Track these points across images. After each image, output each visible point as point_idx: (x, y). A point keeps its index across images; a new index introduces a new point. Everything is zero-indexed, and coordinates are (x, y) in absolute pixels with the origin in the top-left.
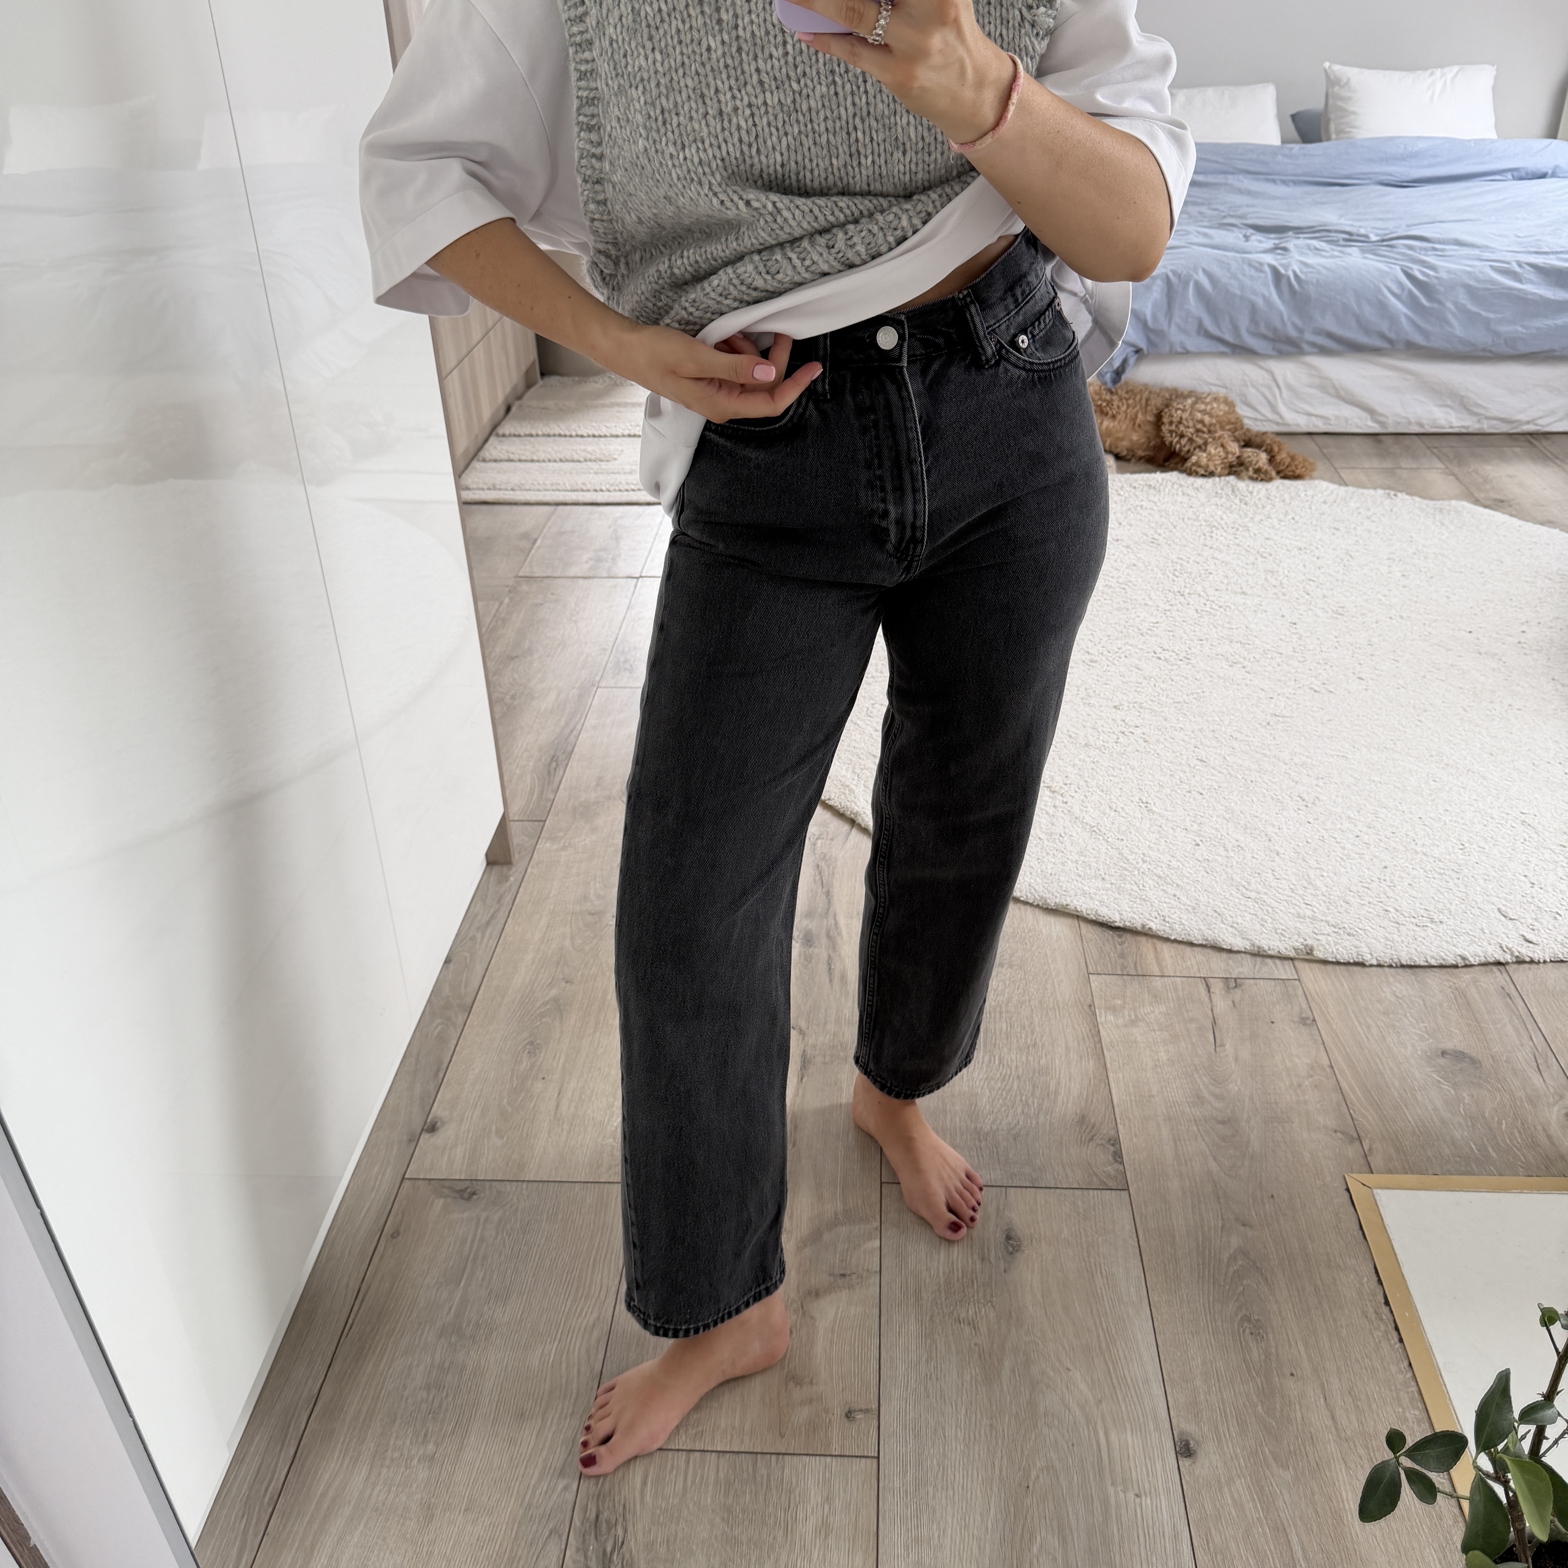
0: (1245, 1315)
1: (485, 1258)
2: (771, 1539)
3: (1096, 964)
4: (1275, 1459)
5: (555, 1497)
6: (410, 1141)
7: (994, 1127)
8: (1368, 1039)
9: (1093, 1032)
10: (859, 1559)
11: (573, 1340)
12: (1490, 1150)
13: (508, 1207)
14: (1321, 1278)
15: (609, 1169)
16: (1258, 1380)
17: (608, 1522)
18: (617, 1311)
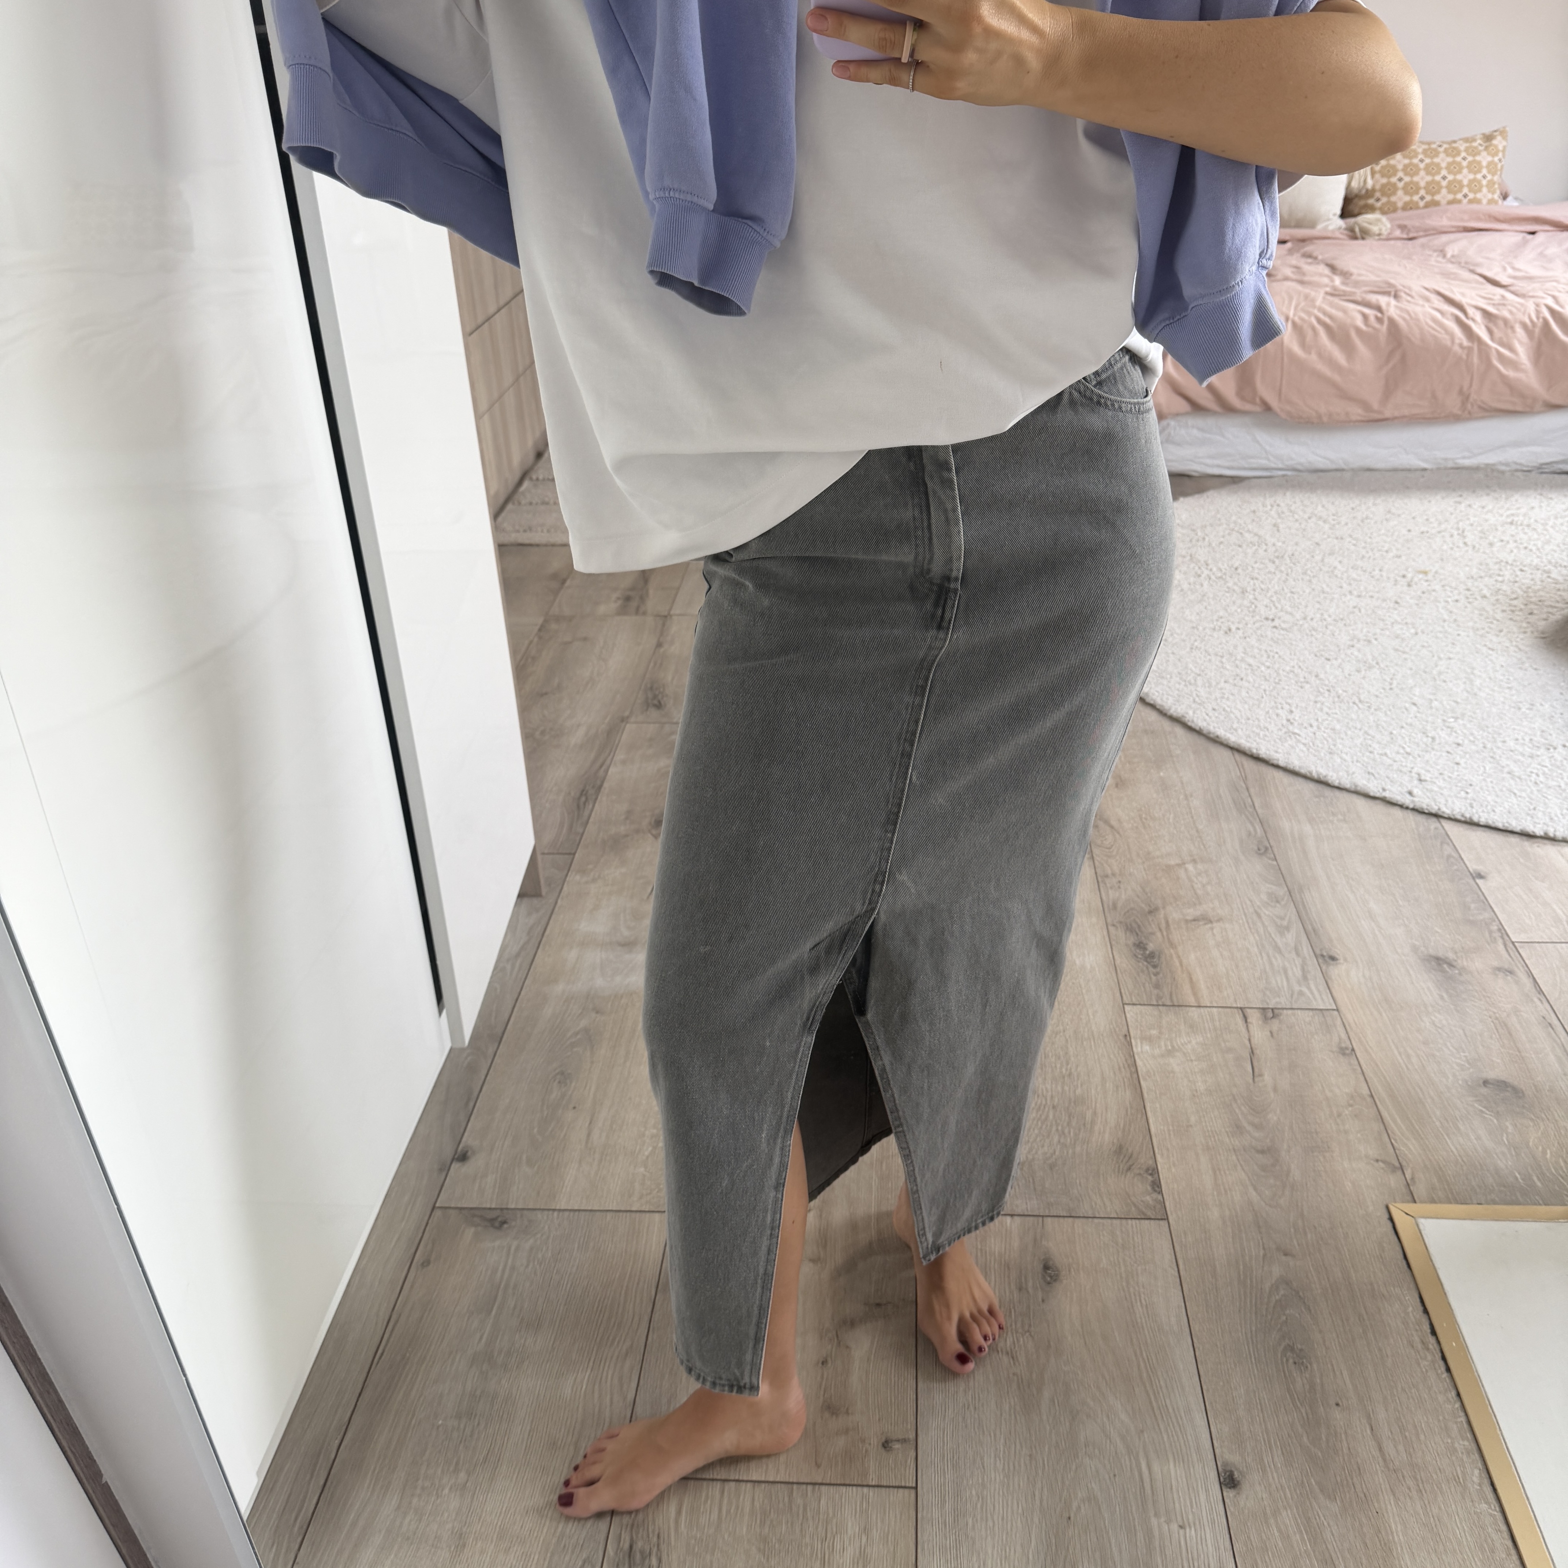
0: (1289, 1345)
1: (516, 1285)
3: (1131, 994)
4: (1322, 1491)
6: (441, 1170)
7: (1030, 1157)
8: (1408, 1069)
11: (606, 1368)
12: (1535, 1178)
13: (539, 1236)
14: (1365, 1308)
15: (641, 1198)
16: (1303, 1411)
17: (642, 1552)
18: (650, 1340)
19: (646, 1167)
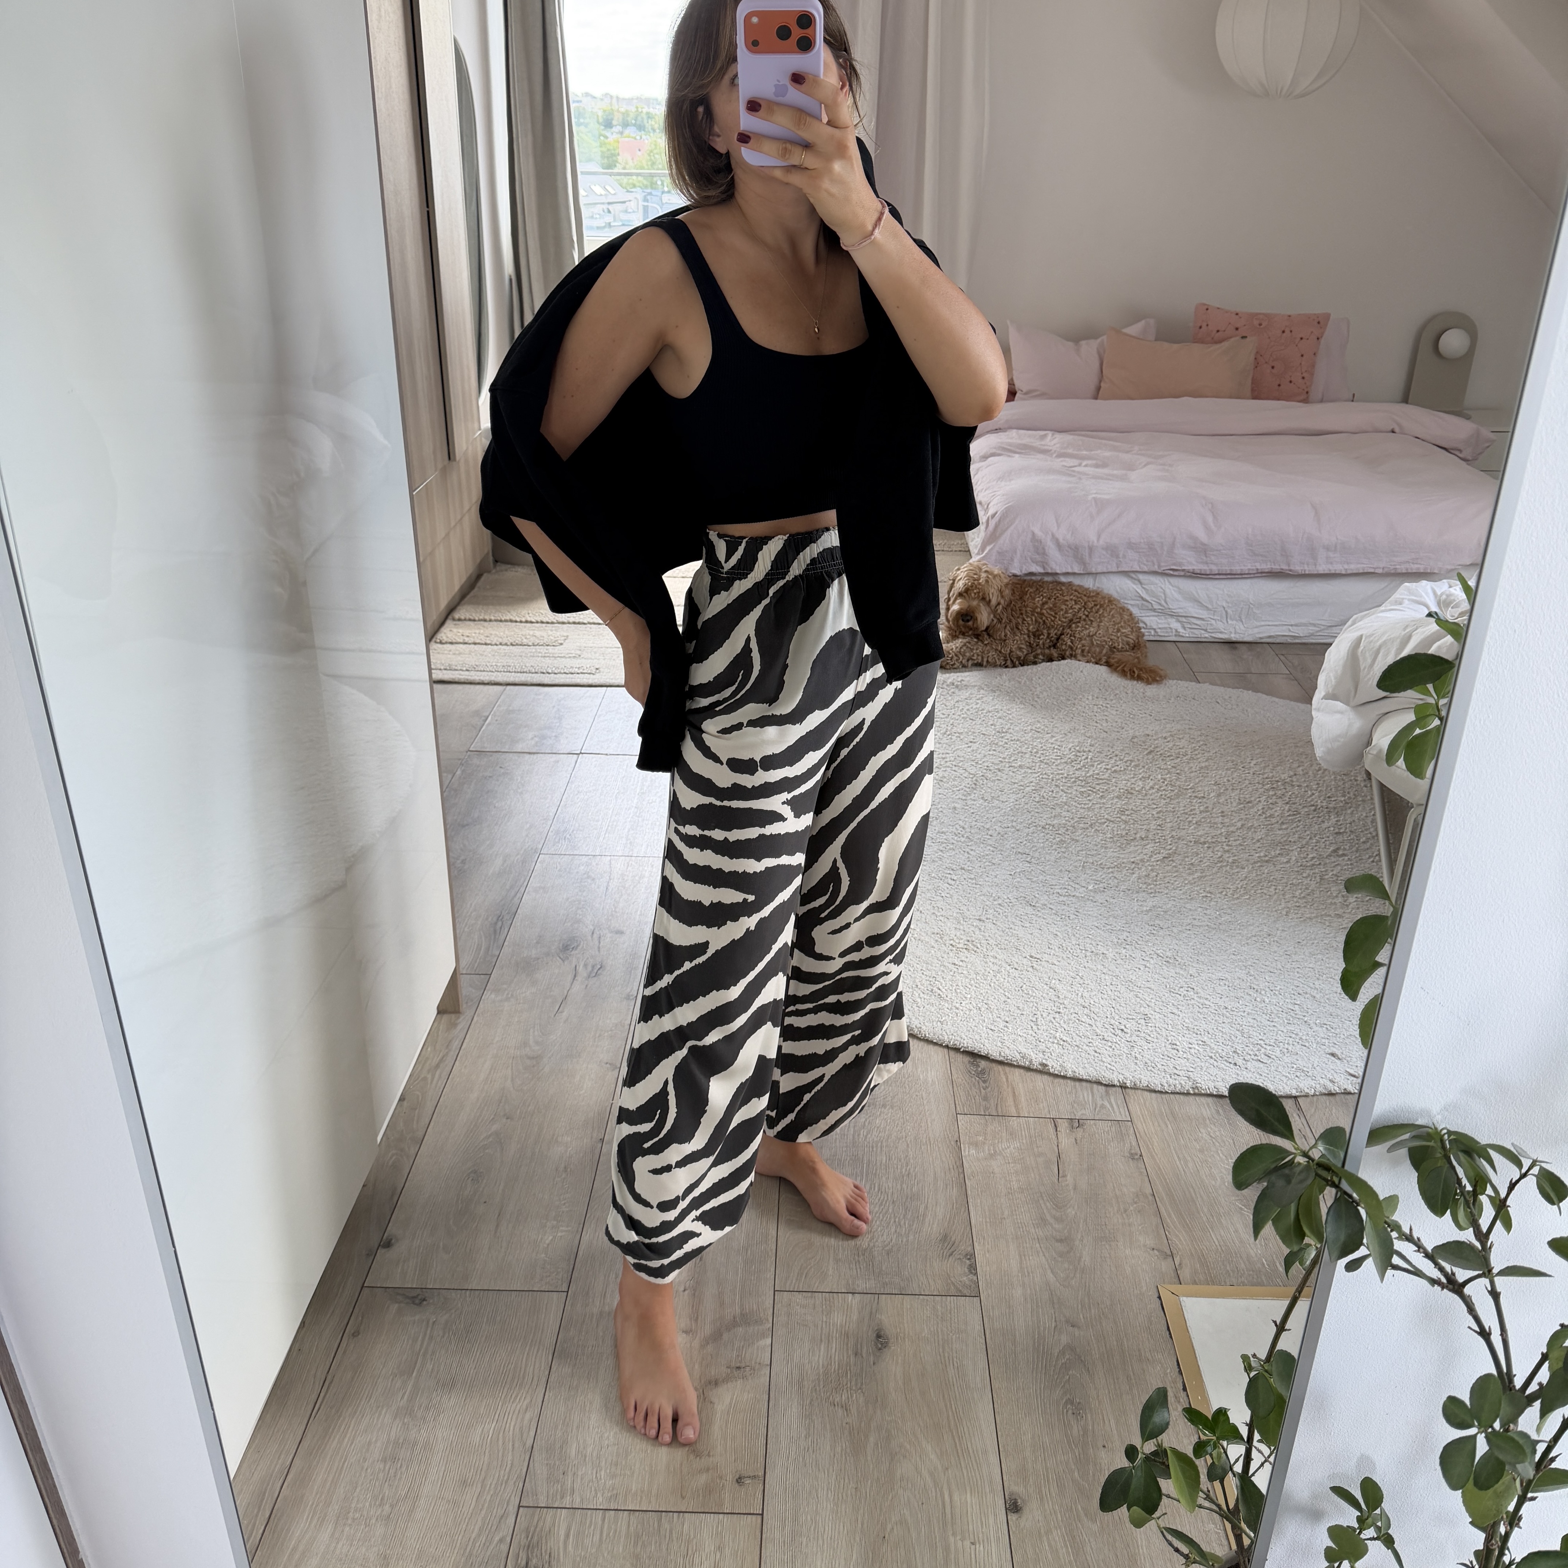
0: (1069, 1399)
1: (433, 1352)
3: (963, 1105)
4: (1086, 1515)
5: (491, 1547)
6: (368, 1255)
8: (1185, 1173)
9: (958, 1164)
11: (509, 1420)
13: (453, 1311)
15: (542, 1278)
16: (1077, 1451)
18: (546, 1397)
19: (546, 1253)
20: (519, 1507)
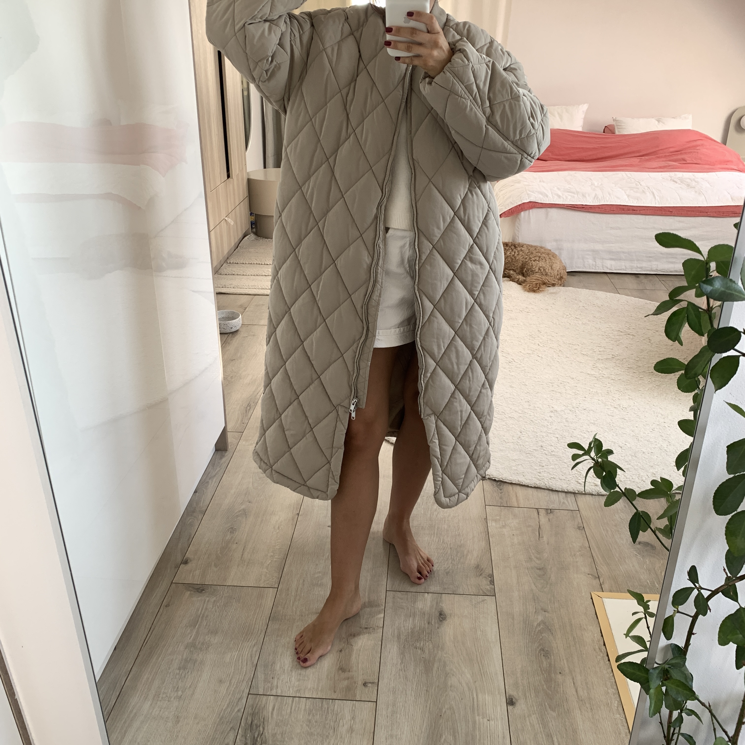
0: (542, 648)
1: (207, 616)
2: (327, 734)
3: (489, 501)
4: (550, 708)
5: (233, 714)
6: (175, 568)
7: (438, 569)
8: (607, 536)
9: (486, 530)
10: (365, 743)
11: (245, 651)
12: (656, 583)
13: (218, 596)
14: (576, 634)
15: (265, 581)
16: (545, 675)
17: (256, 725)
18: (265, 640)
19: (267, 569)
20: (249, 694)
